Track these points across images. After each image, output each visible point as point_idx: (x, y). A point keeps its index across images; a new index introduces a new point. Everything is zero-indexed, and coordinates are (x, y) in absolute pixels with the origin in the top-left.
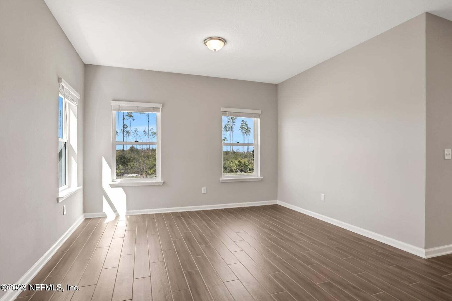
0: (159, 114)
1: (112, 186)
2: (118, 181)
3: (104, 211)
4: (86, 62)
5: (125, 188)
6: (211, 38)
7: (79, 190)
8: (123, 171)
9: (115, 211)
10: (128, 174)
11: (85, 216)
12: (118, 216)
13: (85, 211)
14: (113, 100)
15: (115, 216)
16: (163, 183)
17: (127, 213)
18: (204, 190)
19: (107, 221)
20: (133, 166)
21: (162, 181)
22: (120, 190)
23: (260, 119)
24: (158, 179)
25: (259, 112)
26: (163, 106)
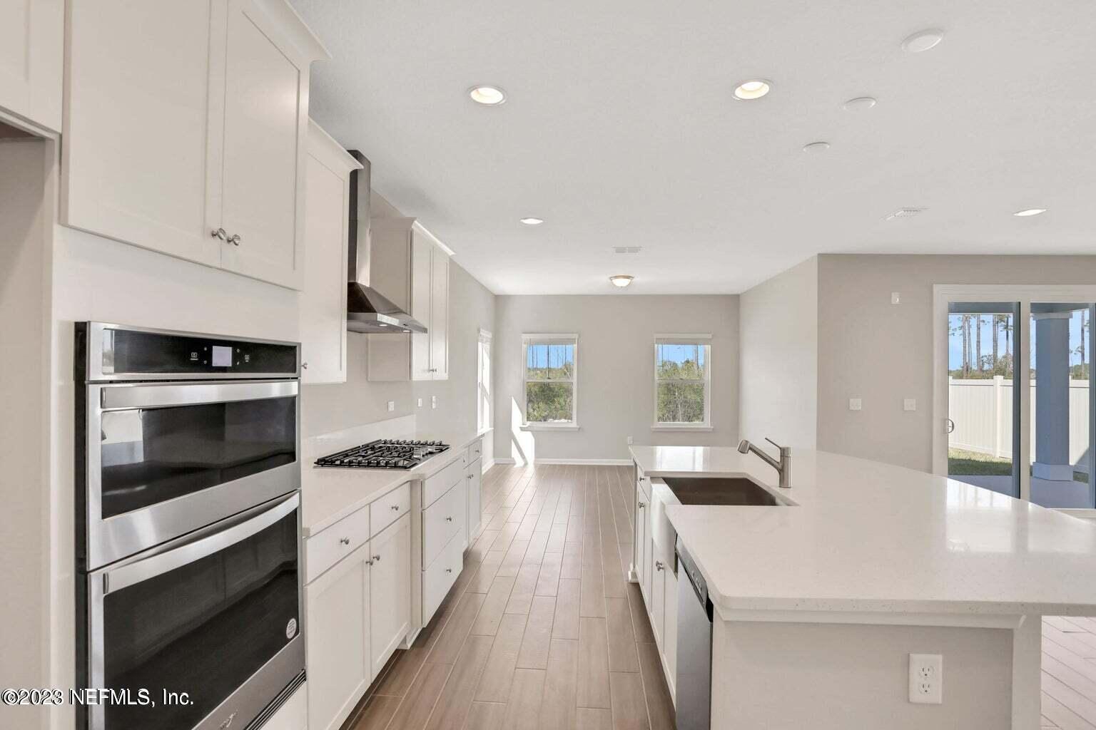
0: (575, 346)
1: (522, 429)
2: (529, 423)
3: (513, 456)
4: (496, 292)
5: (536, 433)
6: (616, 277)
7: (490, 431)
8: (546, 413)
9: (523, 457)
10: (555, 418)
11: (495, 461)
12: (526, 464)
13: (494, 456)
14: (524, 333)
15: (523, 463)
16: (579, 428)
17: (535, 461)
18: (629, 440)
19: (515, 466)
20: (564, 404)
21: (578, 427)
22: (529, 434)
23: (710, 346)
24: (573, 424)
25: (710, 336)
26: (579, 336)
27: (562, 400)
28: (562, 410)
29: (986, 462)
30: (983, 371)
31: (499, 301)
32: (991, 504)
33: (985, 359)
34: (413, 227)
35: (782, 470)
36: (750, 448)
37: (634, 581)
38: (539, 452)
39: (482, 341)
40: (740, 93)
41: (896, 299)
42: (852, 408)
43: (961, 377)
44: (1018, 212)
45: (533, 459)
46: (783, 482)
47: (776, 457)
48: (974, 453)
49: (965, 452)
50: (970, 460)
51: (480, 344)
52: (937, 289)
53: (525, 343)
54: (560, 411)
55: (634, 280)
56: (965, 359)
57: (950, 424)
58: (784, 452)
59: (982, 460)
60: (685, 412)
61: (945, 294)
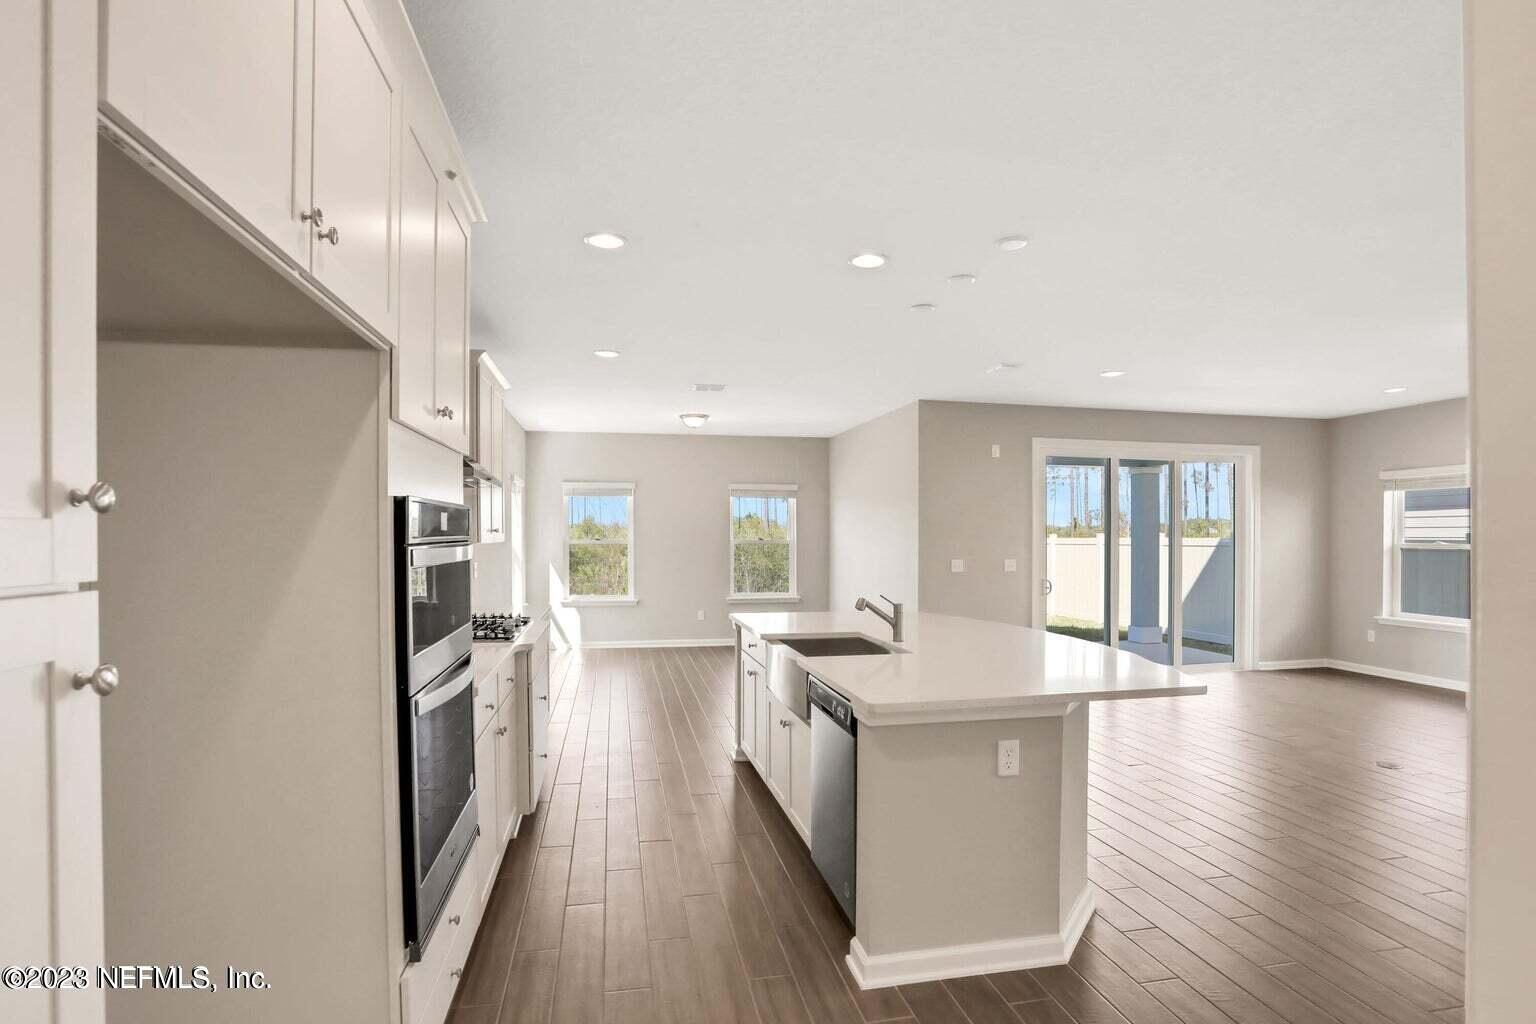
0: (630, 499)
1: (565, 605)
2: (574, 597)
3: (552, 641)
5: (580, 608)
6: (689, 416)
9: (566, 641)
12: (569, 650)
14: (566, 481)
15: (566, 648)
16: (638, 603)
17: (582, 645)
18: (700, 615)
20: (591, 573)
21: (636, 600)
22: (573, 611)
23: (795, 500)
24: (631, 597)
25: (795, 487)
26: (636, 486)
27: (588, 569)
28: (589, 582)
29: (1089, 629)
30: (1091, 528)
31: (531, 437)
32: (1084, 672)
33: (1093, 514)
34: (479, 360)
35: (895, 623)
36: (867, 605)
37: (741, 759)
38: (585, 634)
39: (515, 492)
40: (857, 262)
41: (996, 451)
42: (953, 570)
43: (1070, 536)
44: (1104, 372)
45: (579, 642)
46: (897, 636)
47: (889, 611)
48: (1077, 621)
49: (1067, 619)
50: (1072, 627)
51: (513, 495)
52: (1037, 443)
53: (566, 495)
54: (587, 584)
55: (709, 419)
56: (1072, 514)
57: (1048, 585)
58: (897, 608)
59: (1084, 627)
60: (753, 582)
61: (1042, 448)
